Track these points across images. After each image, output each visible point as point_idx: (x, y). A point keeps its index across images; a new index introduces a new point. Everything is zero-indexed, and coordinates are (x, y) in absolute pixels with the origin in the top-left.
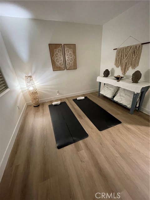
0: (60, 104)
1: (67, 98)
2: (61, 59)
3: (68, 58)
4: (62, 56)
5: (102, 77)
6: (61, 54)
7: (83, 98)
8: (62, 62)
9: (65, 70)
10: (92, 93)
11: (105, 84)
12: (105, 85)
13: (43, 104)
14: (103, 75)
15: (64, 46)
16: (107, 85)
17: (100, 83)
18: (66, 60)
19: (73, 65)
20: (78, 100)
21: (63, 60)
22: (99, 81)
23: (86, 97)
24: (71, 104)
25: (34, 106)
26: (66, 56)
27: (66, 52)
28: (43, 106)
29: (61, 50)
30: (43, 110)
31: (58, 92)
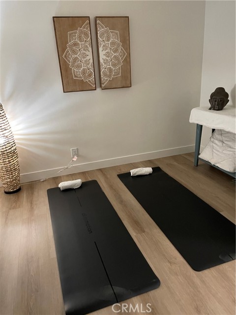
0: (81, 187)
1: (101, 170)
2: (88, 58)
3: (108, 55)
4: (90, 49)
5: (204, 109)
6: (87, 44)
7: (148, 170)
8: (90, 66)
9: (99, 90)
10: (174, 158)
11: (213, 130)
12: (216, 133)
13: (32, 186)
14: (210, 106)
15: (96, 21)
16: (222, 132)
17: (200, 127)
18: (101, 61)
19: (122, 76)
20: (133, 177)
21: (91, 61)
22: (197, 122)
23: (156, 170)
24: (111, 187)
25: (6, 193)
26: (100, 49)
27: (100, 39)
28: (32, 194)
29: (86, 34)
30: (31, 203)
31: (77, 153)
